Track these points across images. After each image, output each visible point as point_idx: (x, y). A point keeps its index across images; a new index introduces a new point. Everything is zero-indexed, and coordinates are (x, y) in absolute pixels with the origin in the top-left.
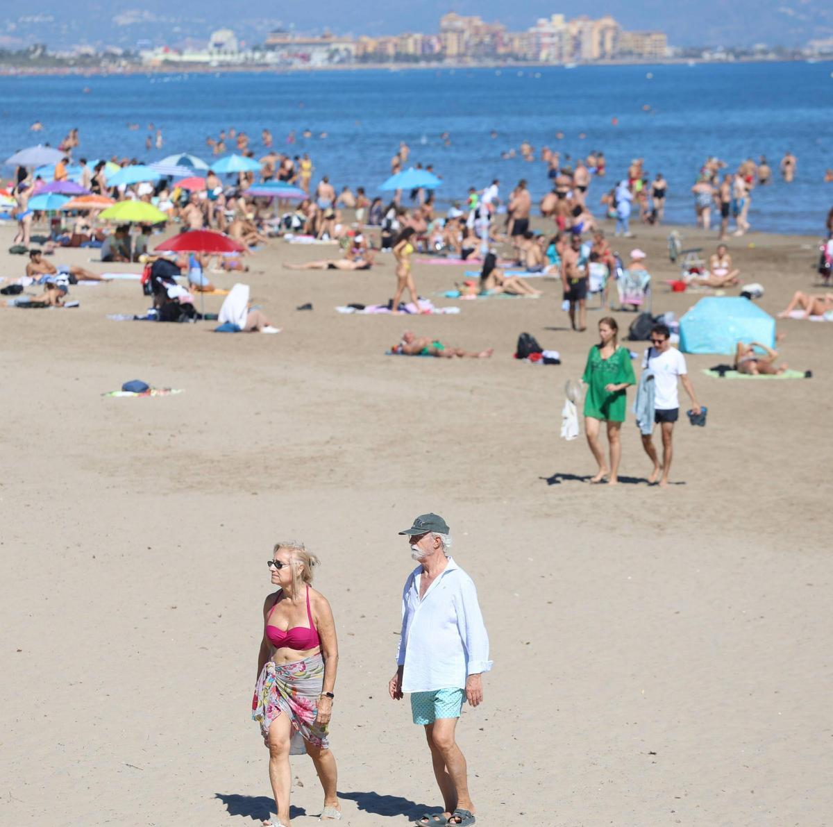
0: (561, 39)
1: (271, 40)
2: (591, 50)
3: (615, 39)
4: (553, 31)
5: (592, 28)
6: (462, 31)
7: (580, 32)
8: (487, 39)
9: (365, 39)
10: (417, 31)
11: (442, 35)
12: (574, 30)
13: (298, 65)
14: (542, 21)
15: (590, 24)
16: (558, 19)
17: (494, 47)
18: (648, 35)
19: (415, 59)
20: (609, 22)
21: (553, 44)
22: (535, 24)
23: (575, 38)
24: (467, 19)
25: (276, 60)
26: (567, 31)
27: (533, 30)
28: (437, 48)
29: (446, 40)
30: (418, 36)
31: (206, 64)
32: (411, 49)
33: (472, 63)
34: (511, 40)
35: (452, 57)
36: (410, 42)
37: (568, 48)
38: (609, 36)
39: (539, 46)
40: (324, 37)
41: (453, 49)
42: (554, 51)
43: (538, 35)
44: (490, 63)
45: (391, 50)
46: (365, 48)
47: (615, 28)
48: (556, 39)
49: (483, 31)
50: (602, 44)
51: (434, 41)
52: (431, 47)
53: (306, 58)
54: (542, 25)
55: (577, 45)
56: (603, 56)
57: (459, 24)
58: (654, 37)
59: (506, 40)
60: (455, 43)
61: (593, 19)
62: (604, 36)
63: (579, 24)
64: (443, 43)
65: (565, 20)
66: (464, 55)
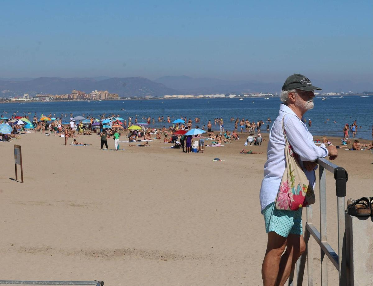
1: (37, 96)
2: (103, 97)
3: (108, 95)
4: (95, 93)
5: (103, 93)
6: (77, 94)
7: (101, 94)
8: (82, 95)
9: (56, 95)
10: (67, 94)
11: (73, 95)
12: (100, 93)
13: (43, 101)
14: (93, 92)
16: (96, 91)
17: (83, 97)
18: (115, 94)
20: (107, 92)
22: (91, 92)
23: (100, 95)
24: (78, 91)
25: (38, 100)
26: (98, 94)
28: (71, 97)
31: (24, 101)
32: (66, 98)
34: (86, 95)
35: (75, 99)
36: (66, 96)
37: (98, 97)
39: (92, 97)
40: (48, 95)
41: (75, 97)
42: (96, 98)
43: (92, 94)
44: (82, 100)
45: (62, 98)
46: (57, 97)
48: (96, 95)
49: (81, 94)
50: (105, 96)
51: (71, 96)
52: (70, 97)
53: (44, 99)
55: (100, 96)
56: (106, 99)
57: (76, 92)
59: (85, 95)
60: (75, 96)
61: (103, 91)
62: (106, 95)
63: (101, 92)
64: (73, 96)
65: (98, 91)
66: (77, 99)
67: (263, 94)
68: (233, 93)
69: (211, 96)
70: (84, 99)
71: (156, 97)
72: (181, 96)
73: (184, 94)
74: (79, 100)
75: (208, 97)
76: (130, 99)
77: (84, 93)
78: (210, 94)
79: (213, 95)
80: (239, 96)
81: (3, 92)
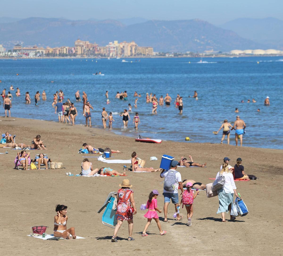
0: (117, 49)
1: (14, 48)
2: (127, 53)
3: (135, 49)
4: (114, 46)
5: (128, 45)
6: (83, 46)
7: (124, 47)
8: (91, 49)
9: (49, 48)
10: (67, 46)
11: (76, 47)
12: (122, 46)
13: (24, 57)
14: (110, 43)
15: (127, 44)
16: (116, 42)
17: (94, 52)
18: (147, 48)
19: (66, 55)
20: (134, 43)
21: (114, 51)
22: (108, 44)
23: (122, 49)
24: (84, 42)
25: (16, 55)
26: (119, 46)
27: (107, 46)
28: (74, 52)
29: (77, 49)
30: (67, 48)
32: (65, 52)
33: (86, 57)
34: (100, 49)
35: (79, 54)
36: (65, 49)
37: (119, 52)
38: (133, 48)
39: (110, 51)
40: (34, 47)
41: (79, 52)
42: (115, 53)
43: (109, 48)
44: (92, 57)
45: (58, 52)
46: (49, 51)
47: (136, 46)
48: (115, 49)
49: (90, 46)
50: (131, 51)
51: (73, 49)
52: (72, 51)
53: (27, 54)
54: (111, 44)
55: (123, 51)
56: (132, 55)
57: (81, 43)
58: (149, 49)
59: (98, 49)
60: (80, 50)
61: (128, 43)
62: (132, 48)
63: (123, 44)
64: (76, 50)
65: (119, 43)
66: (83, 54)
70: (95, 55)
72: (259, 52)
74: (86, 58)
76: (173, 56)
77: (97, 45)
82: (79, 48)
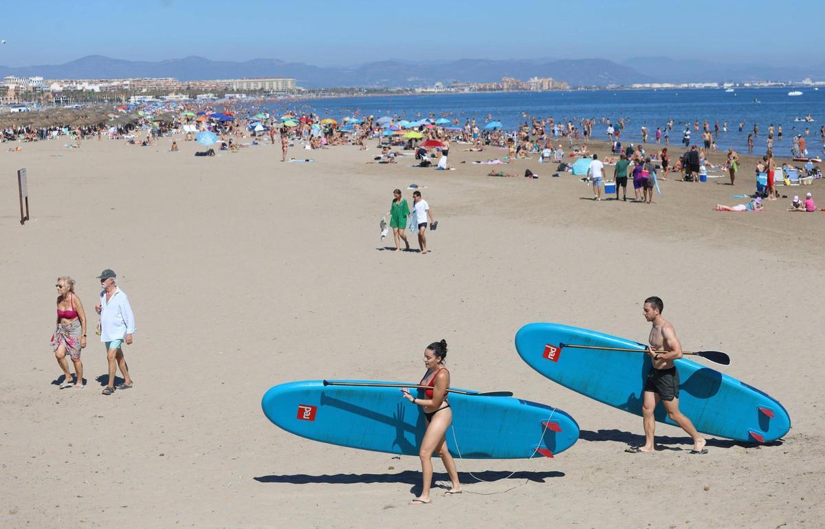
0: (537, 84)
1: (453, 85)
2: (546, 87)
3: (552, 84)
4: (534, 82)
5: (546, 81)
6: (508, 82)
8: (515, 84)
9: (480, 84)
11: (502, 83)
12: (541, 82)
13: (461, 92)
14: (531, 79)
15: (545, 79)
16: (536, 78)
17: (518, 86)
18: (562, 83)
19: (495, 90)
20: (551, 79)
21: (535, 85)
22: (529, 80)
23: (541, 84)
24: (509, 78)
25: (454, 91)
26: (539, 82)
28: (501, 87)
30: (496, 83)
31: (434, 92)
32: (493, 87)
33: (511, 91)
34: (523, 84)
35: (505, 89)
36: (493, 85)
37: (539, 86)
39: (531, 86)
40: (468, 84)
41: (506, 87)
42: (535, 87)
43: (530, 83)
44: (516, 91)
45: (488, 88)
46: (480, 87)
47: (552, 81)
49: (514, 82)
50: (549, 85)
51: (500, 84)
52: (499, 86)
53: (463, 90)
55: (542, 86)
56: (549, 89)
57: (507, 80)
58: (564, 84)
59: (521, 84)
62: (549, 83)
64: (503, 85)
65: (538, 79)
66: (509, 89)
67: (772, 82)
68: (729, 82)
69: (697, 86)
70: (518, 89)
71: (622, 86)
72: (656, 86)
73: (660, 83)
75: (694, 87)
76: (584, 89)
77: (520, 81)
78: (697, 83)
79: (700, 84)
80: (738, 85)
81: (410, 80)
82: (505, 84)
